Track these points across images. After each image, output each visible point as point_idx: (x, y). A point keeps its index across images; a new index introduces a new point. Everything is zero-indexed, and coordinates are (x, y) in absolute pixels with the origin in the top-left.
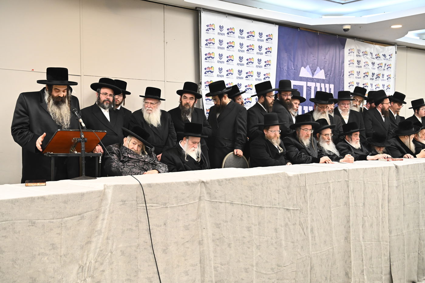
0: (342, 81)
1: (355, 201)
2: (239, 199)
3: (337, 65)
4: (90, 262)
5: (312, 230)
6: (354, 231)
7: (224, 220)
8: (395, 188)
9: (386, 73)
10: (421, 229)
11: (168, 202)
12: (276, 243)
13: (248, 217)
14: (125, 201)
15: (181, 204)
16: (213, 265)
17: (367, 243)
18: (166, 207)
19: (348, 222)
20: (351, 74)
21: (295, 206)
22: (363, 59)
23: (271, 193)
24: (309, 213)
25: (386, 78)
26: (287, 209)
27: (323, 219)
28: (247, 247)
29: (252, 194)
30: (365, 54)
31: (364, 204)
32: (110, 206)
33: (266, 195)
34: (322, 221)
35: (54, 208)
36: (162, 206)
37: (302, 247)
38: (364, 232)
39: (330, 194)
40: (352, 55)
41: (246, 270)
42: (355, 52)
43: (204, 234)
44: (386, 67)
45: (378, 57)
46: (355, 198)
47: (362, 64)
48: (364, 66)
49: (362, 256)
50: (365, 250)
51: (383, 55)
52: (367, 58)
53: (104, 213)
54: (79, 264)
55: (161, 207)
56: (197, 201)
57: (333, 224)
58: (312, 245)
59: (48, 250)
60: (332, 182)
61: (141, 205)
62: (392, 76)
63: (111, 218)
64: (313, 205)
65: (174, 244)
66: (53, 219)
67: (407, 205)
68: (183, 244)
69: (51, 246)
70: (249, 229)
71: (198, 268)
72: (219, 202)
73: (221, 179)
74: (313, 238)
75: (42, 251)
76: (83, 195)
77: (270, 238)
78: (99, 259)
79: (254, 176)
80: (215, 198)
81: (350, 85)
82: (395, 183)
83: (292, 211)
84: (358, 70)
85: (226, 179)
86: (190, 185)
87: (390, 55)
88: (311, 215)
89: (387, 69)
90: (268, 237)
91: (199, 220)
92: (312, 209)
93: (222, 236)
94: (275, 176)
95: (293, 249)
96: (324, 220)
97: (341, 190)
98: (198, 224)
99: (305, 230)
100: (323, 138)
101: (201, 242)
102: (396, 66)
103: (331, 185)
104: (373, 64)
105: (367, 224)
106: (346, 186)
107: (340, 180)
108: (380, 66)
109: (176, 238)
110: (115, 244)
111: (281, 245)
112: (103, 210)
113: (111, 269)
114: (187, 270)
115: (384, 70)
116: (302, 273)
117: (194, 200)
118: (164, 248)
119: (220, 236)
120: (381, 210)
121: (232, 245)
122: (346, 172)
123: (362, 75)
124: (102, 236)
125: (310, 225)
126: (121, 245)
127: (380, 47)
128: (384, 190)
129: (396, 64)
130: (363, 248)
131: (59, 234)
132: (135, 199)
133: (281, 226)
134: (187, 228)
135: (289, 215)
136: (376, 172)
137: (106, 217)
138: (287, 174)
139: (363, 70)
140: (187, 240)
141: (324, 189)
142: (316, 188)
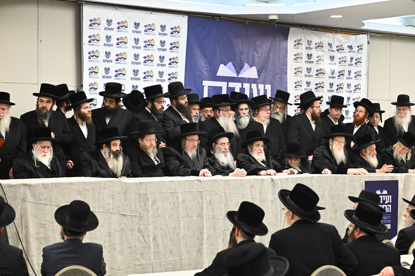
1: (213, 213)
5: (155, 238)
6: (212, 244)
7: (49, 221)
8: (270, 202)
12: (109, 246)
16: (35, 261)
21: (133, 212)
23: (104, 199)
24: (151, 221)
26: (123, 215)
27: (169, 228)
33: (99, 200)
34: (168, 231)
37: (142, 254)
39: (179, 204)
46: (213, 209)
56: (20, 201)
57: (182, 235)
58: (155, 253)
60: (182, 192)
64: (157, 213)
72: (44, 204)
74: (156, 247)
77: (103, 241)
80: (40, 200)
83: (129, 217)
86: (14, 187)
88: (154, 224)
90: (100, 241)
92: (155, 217)
93: (47, 236)
94: (109, 182)
95: (130, 254)
96: (171, 230)
97: (194, 201)
99: (146, 238)
100: (219, 148)
103: (180, 195)
106: (199, 197)
107: (193, 191)
111: (114, 249)
117: (16, 200)
119: (45, 235)
122: (201, 182)
125: (152, 233)
133: (116, 230)
135: (126, 221)
141: (170, 198)
142: (160, 196)
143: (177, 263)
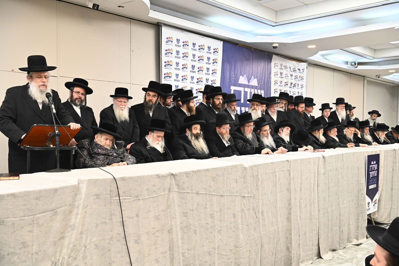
0: (269, 88)
1: (294, 186)
2: (204, 189)
3: (266, 75)
4: (64, 258)
5: (262, 213)
6: (294, 212)
7: (190, 209)
8: (322, 175)
9: (300, 83)
10: (340, 207)
11: (141, 195)
12: (234, 227)
13: (211, 205)
14: (99, 195)
15: (153, 196)
16: (181, 252)
17: (303, 221)
18: (138, 199)
19: (290, 204)
20: (276, 83)
21: (249, 194)
22: (284, 72)
23: (230, 183)
24: (260, 199)
25: (300, 86)
26: (243, 197)
27: (271, 203)
28: (210, 232)
29: (215, 184)
30: (286, 67)
31: (301, 189)
32: (84, 200)
33: (227, 185)
34: (270, 205)
35: (25, 205)
36: (135, 199)
37: (255, 229)
38: (300, 212)
39: (276, 182)
40: (277, 68)
41: (209, 253)
42: (279, 66)
43: (173, 223)
44: (300, 79)
45: (294, 71)
46: (294, 183)
47: (284, 75)
48: (285, 77)
49: (299, 233)
50: (301, 227)
51: (298, 69)
52: (287, 71)
53: (78, 207)
54: (52, 261)
55: (133, 199)
56: (167, 192)
57: (278, 207)
58: (263, 226)
59: (18, 249)
60: (278, 171)
61: (114, 198)
62: (304, 86)
63: (85, 212)
64: (264, 192)
65: (146, 234)
66: (24, 216)
67: (331, 188)
68: (154, 234)
69: (22, 244)
70: (212, 216)
71: (168, 255)
72: (187, 193)
73: (189, 172)
74: (263, 220)
75: (12, 250)
76: (56, 190)
77: (229, 223)
78: (73, 255)
79: (217, 168)
80: (183, 189)
81: (276, 91)
82: (322, 171)
83: (247, 198)
84: (281, 79)
85: (193, 171)
86: (161, 178)
87: (303, 70)
88: (262, 201)
89: (301, 80)
90: (227, 222)
91: (169, 210)
92: (263, 195)
93: (188, 224)
94: (234, 167)
95: (247, 231)
97: (285, 178)
98: (167, 214)
99: (257, 214)
100: (263, 134)
101: (171, 230)
102: (307, 78)
103: (277, 174)
104: (292, 75)
105: (303, 206)
106: (288, 175)
107: (284, 169)
108: (296, 78)
109: (147, 228)
110: (89, 238)
111: (238, 229)
112: (77, 205)
113: (85, 263)
114: (158, 258)
115: (299, 80)
116: (255, 252)
117: (164, 191)
118: (136, 238)
119: (187, 224)
120: (312, 193)
121: (198, 232)
122: (288, 162)
123: (283, 84)
124: (75, 232)
125: (261, 209)
126: (95, 239)
127: (296, 63)
128: (315, 176)
129: (307, 76)
130: (300, 226)
131: (30, 231)
132: (109, 192)
133: (238, 211)
134: (157, 218)
135: (245, 202)
136: (309, 162)
137: (80, 211)
138: (243, 165)
139: (284, 80)
140: (157, 230)
141: (271, 178)
142: (266, 176)
143: (276, 232)
